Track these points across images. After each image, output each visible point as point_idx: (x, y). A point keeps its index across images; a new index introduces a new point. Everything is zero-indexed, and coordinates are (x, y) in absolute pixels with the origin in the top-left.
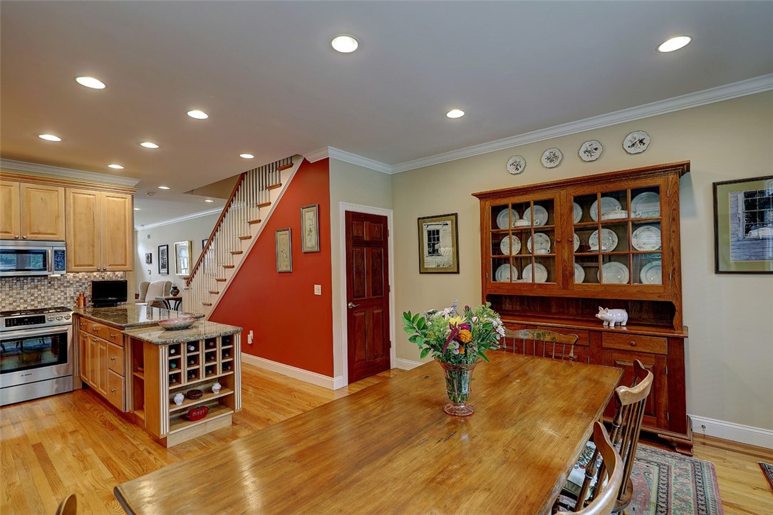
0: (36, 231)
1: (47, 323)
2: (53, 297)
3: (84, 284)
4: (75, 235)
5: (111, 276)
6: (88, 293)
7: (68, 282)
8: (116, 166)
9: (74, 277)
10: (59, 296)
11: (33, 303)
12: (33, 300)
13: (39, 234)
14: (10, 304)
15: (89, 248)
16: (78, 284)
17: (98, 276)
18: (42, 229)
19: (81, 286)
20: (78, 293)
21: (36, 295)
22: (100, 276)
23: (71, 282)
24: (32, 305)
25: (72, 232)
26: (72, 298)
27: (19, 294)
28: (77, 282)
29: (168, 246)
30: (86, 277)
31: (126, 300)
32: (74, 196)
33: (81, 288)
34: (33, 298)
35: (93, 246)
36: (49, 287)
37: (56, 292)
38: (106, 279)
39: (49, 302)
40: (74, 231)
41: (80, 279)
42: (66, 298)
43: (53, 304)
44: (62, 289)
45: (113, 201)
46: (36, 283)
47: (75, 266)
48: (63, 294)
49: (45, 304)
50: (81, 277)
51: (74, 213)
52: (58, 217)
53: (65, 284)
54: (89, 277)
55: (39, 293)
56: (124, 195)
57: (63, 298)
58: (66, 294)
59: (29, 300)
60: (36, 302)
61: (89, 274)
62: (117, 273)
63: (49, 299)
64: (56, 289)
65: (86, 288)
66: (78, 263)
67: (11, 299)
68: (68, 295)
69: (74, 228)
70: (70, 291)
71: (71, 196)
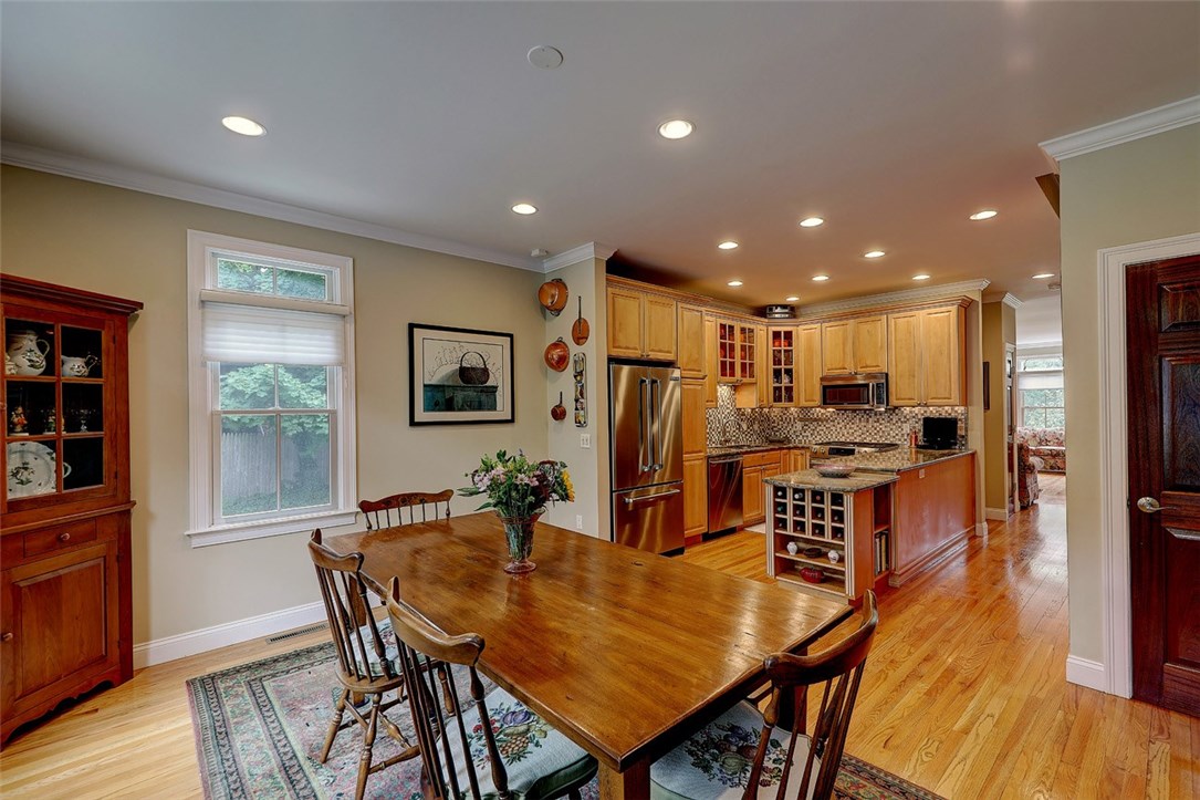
2: (892, 432)
3: (918, 420)
4: (896, 367)
5: (950, 411)
6: (921, 430)
7: (906, 417)
8: (921, 277)
9: (911, 412)
13: (867, 367)
15: (909, 378)
16: (914, 419)
17: (935, 411)
18: (868, 363)
19: (916, 422)
20: (912, 430)
22: (938, 412)
23: (908, 417)
25: (893, 363)
30: (923, 412)
32: (895, 322)
33: (915, 425)
34: (876, 431)
35: (914, 377)
36: (889, 422)
37: (894, 427)
38: (944, 415)
39: (890, 437)
40: (896, 362)
41: (914, 415)
42: (903, 435)
43: (892, 439)
44: (900, 424)
45: (935, 317)
46: (879, 417)
47: (896, 399)
49: (887, 439)
50: (917, 412)
51: (895, 340)
52: (881, 347)
53: (903, 420)
55: (881, 426)
56: (949, 308)
57: (900, 434)
58: (903, 429)
59: (874, 434)
60: (879, 436)
61: (923, 409)
62: (956, 408)
63: (890, 434)
64: (895, 424)
65: (919, 424)
66: (899, 396)
68: (905, 432)
69: (895, 357)
70: (907, 428)
71: (892, 322)
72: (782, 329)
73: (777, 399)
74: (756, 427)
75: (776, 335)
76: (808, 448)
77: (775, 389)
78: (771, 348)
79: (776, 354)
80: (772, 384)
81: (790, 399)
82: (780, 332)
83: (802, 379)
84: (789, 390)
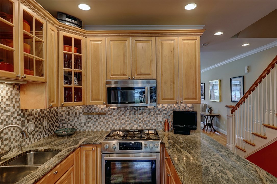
0: (140, 73)
1: (144, 150)
2: (150, 121)
3: (168, 112)
4: (162, 75)
5: (185, 106)
6: (171, 120)
7: (159, 110)
9: (162, 107)
10: (154, 121)
11: (140, 124)
12: (140, 123)
13: (141, 75)
14: (130, 124)
15: (171, 85)
16: (164, 112)
17: (176, 107)
18: (143, 71)
19: (166, 114)
20: (164, 119)
21: (142, 119)
22: (178, 107)
23: (161, 111)
24: (140, 126)
25: (160, 72)
26: (161, 122)
27: (133, 118)
28: (164, 110)
29: (204, 83)
30: (169, 107)
31: (195, 129)
32: (161, 43)
33: (166, 116)
34: (140, 121)
35: (174, 83)
36: (148, 114)
37: (152, 117)
39: (149, 124)
40: (162, 72)
41: (166, 109)
42: (158, 123)
43: (150, 126)
44: (156, 116)
45: (187, 43)
46: (142, 111)
47: (163, 99)
48: (156, 119)
49: (147, 126)
50: (166, 107)
51: (162, 57)
52: (152, 61)
53: (157, 112)
54: (171, 107)
55: (144, 117)
56: (194, 37)
57: (156, 122)
58: (157, 119)
59: (138, 123)
60: (142, 124)
61: (171, 105)
63: (149, 123)
64: (152, 116)
65: (169, 115)
66: (164, 97)
67: (130, 121)
68: (159, 120)
69: (162, 68)
70: (160, 117)
71: (159, 43)
72: (73, 36)
73: (68, 98)
74: (45, 124)
75: (67, 41)
76: (101, 144)
77: (66, 89)
78: (62, 52)
79: (67, 58)
80: (63, 84)
81: (79, 99)
82: (70, 38)
83: (90, 82)
84: (78, 91)
